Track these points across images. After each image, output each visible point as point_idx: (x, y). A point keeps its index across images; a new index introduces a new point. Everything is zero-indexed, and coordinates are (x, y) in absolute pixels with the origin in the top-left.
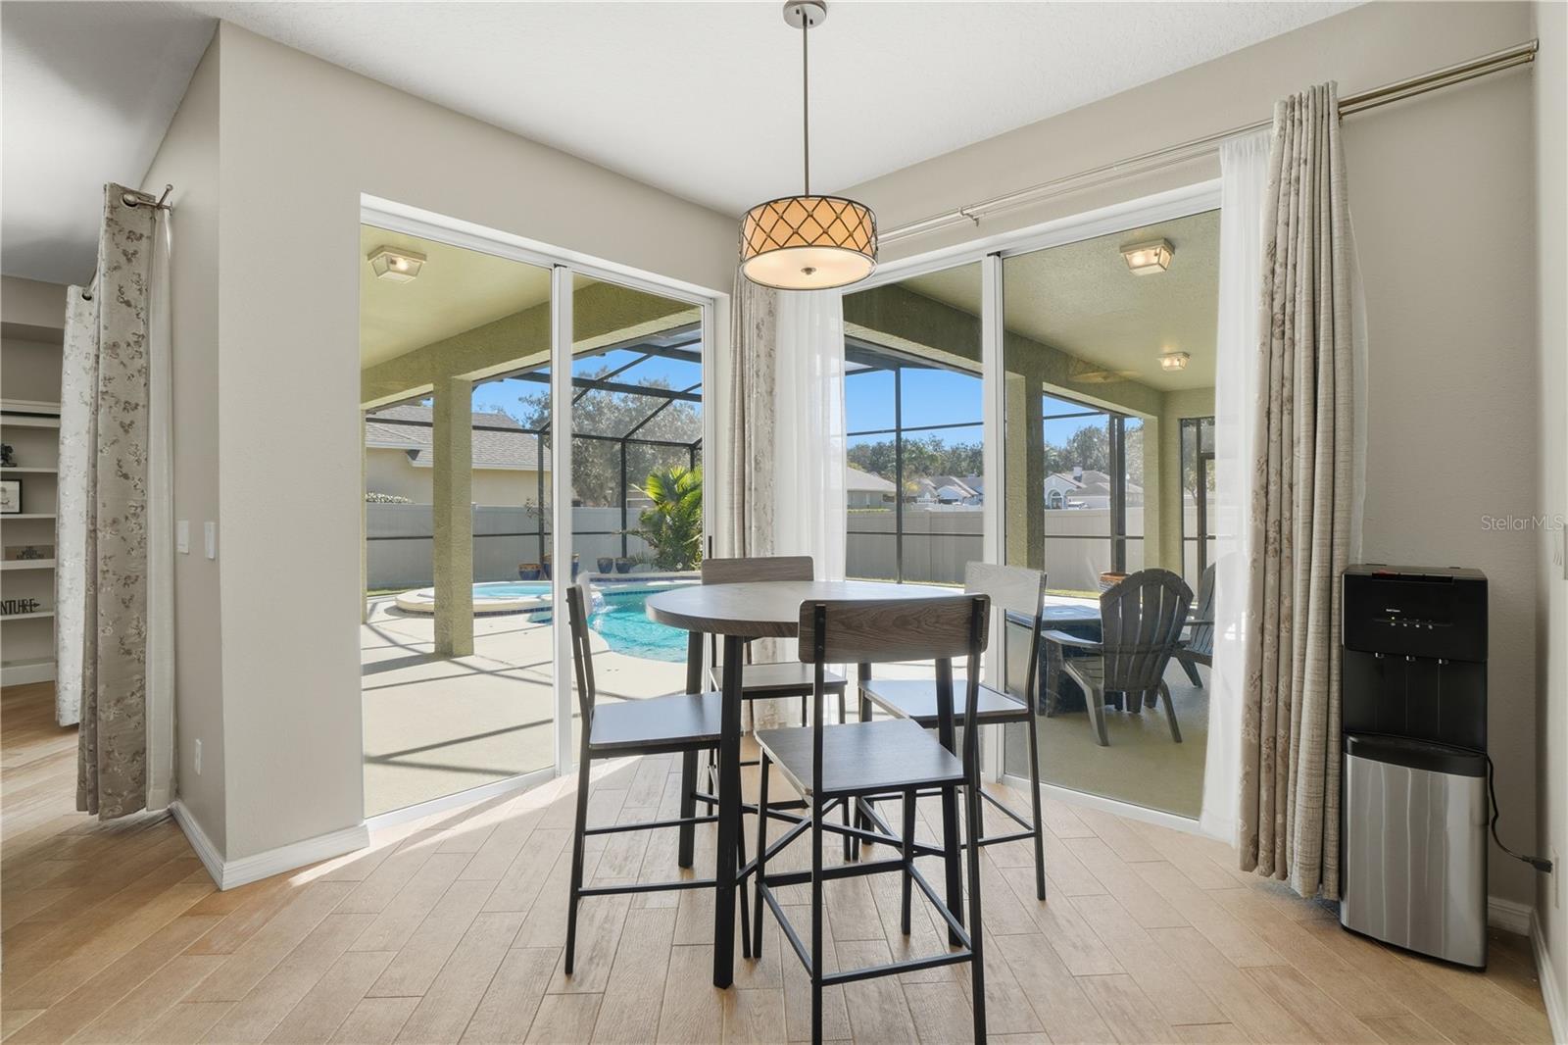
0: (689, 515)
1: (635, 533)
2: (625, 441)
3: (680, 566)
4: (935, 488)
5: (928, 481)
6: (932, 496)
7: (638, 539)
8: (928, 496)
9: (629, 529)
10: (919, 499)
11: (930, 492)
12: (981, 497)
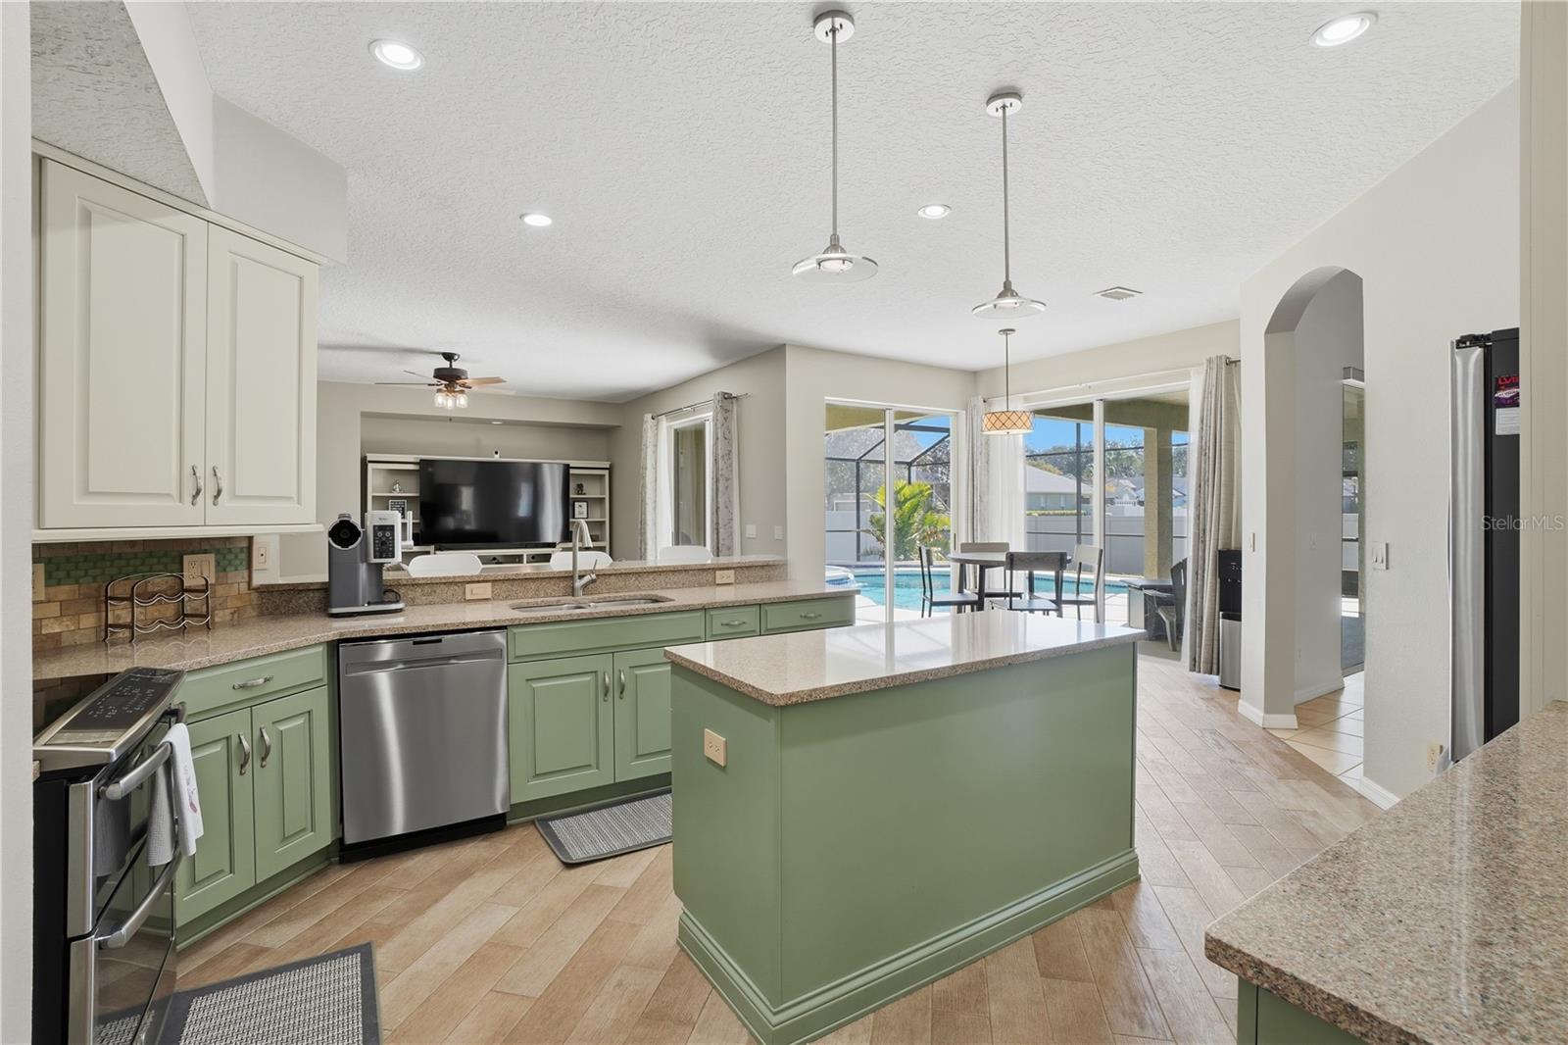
0: (909, 519)
1: (868, 531)
2: (858, 462)
3: (902, 557)
4: (1134, 489)
5: (1126, 482)
6: (1131, 497)
7: (870, 536)
8: (1126, 498)
9: (863, 527)
10: (1116, 501)
11: (1130, 494)
12: (1185, 498)
